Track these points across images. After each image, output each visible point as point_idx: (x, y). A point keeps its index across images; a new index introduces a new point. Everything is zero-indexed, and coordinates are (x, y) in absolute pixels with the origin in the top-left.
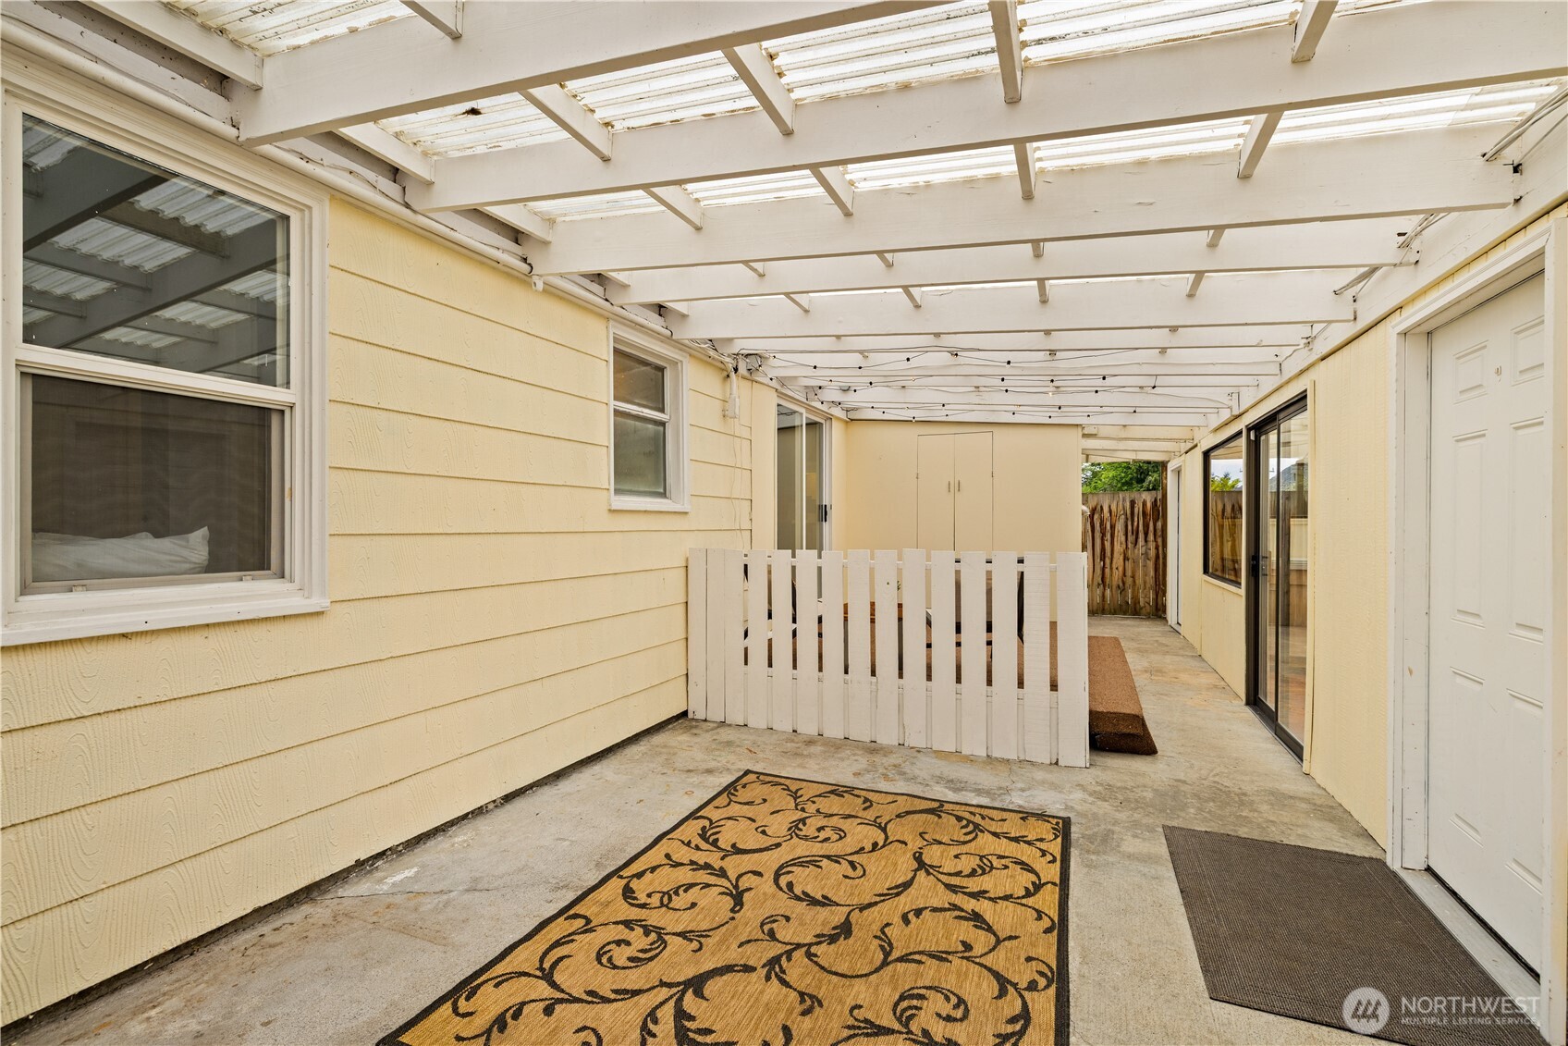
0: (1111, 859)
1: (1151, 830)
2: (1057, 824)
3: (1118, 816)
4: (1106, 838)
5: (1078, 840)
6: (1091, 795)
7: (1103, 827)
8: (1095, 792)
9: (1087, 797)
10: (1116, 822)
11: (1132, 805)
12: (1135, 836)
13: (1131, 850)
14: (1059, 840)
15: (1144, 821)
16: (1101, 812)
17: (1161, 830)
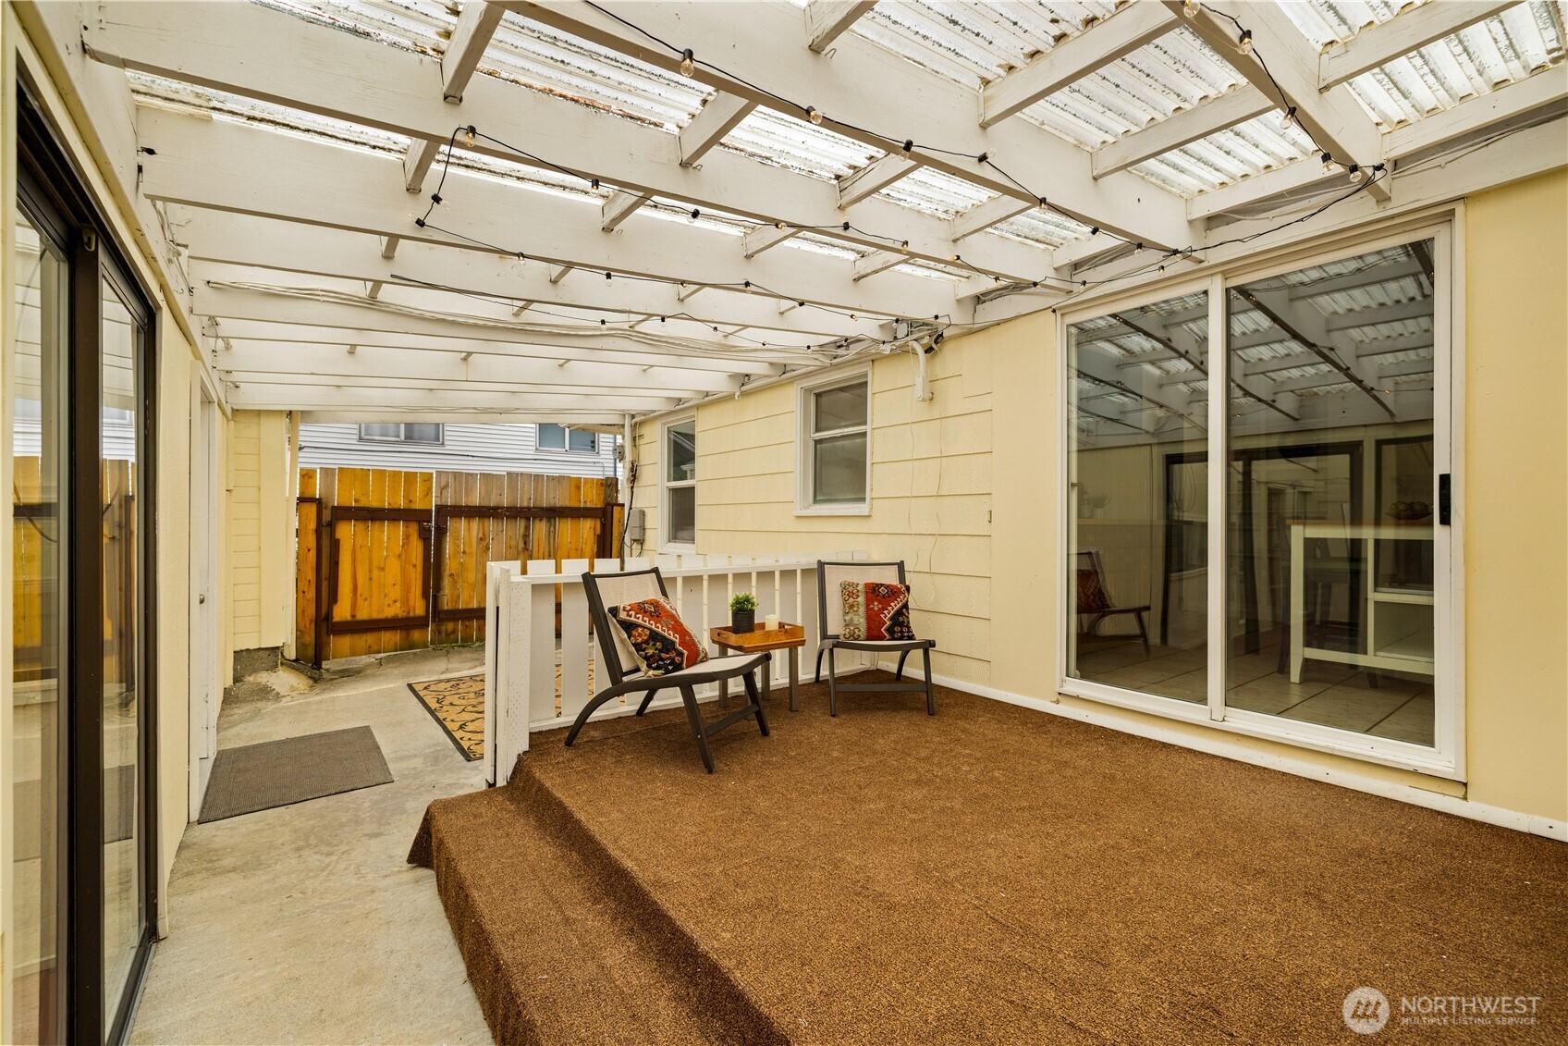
0: (427, 751)
1: (403, 776)
2: (475, 755)
3: (433, 777)
4: (436, 761)
5: (454, 753)
6: (464, 784)
7: (441, 766)
8: (462, 788)
9: (466, 782)
10: (433, 772)
11: (423, 789)
12: (415, 769)
13: (415, 760)
14: (466, 748)
15: (410, 780)
16: (448, 775)
17: (395, 779)
